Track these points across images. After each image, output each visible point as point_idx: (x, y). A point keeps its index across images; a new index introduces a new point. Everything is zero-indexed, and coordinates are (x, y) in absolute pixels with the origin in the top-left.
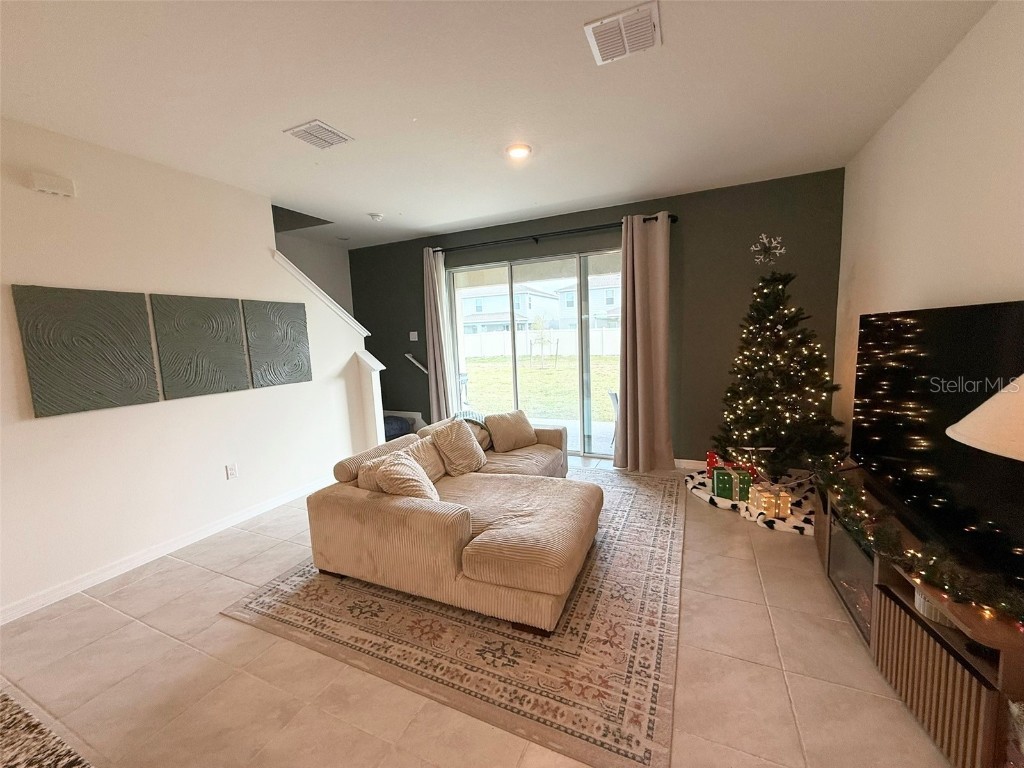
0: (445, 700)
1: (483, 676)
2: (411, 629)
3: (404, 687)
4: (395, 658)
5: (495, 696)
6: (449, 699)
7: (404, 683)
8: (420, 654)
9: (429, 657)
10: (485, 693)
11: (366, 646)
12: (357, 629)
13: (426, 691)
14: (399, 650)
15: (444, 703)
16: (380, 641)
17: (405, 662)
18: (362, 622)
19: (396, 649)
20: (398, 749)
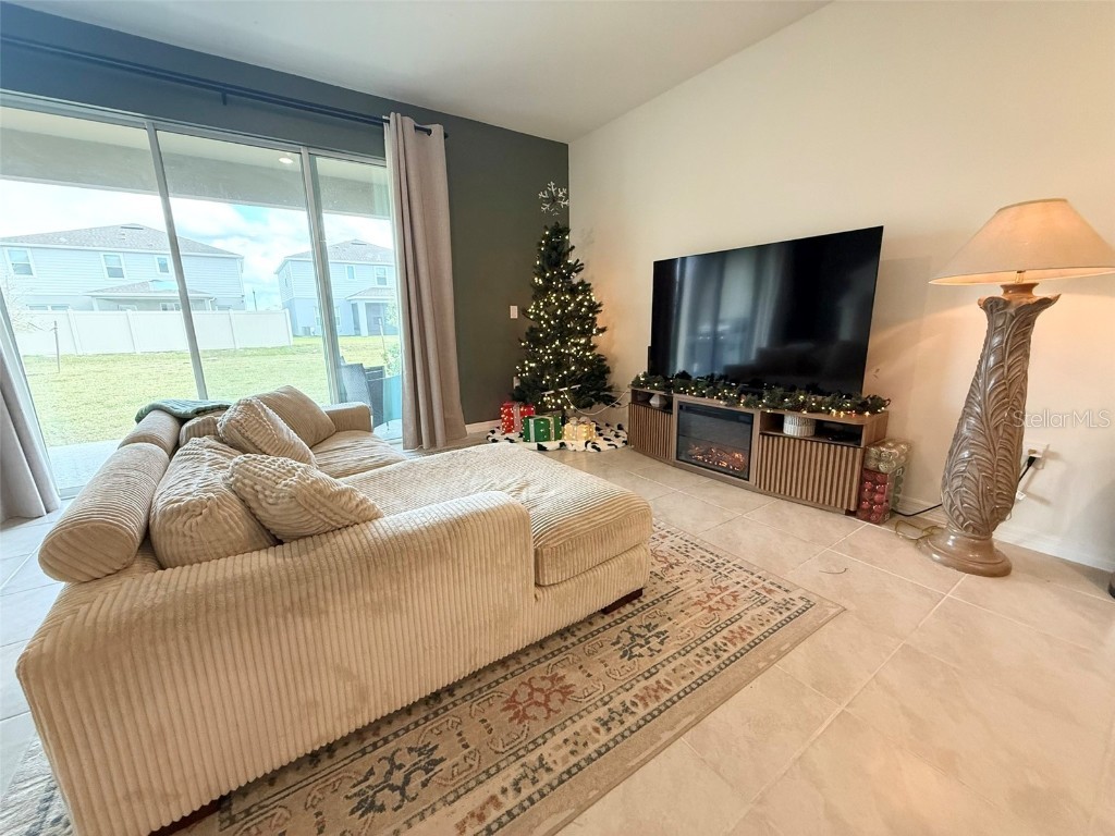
0: (692, 718)
1: (672, 666)
2: (521, 717)
3: (644, 762)
4: (573, 760)
5: (705, 669)
6: (690, 713)
7: (637, 760)
8: (589, 721)
9: (602, 712)
10: (697, 675)
11: (510, 802)
12: (443, 811)
13: (666, 736)
14: (558, 747)
15: (698, 720)
16: (514, 771)
17: (592, 748)
18: (433, 794)
19: (554, 752)
20: (760, 802)
